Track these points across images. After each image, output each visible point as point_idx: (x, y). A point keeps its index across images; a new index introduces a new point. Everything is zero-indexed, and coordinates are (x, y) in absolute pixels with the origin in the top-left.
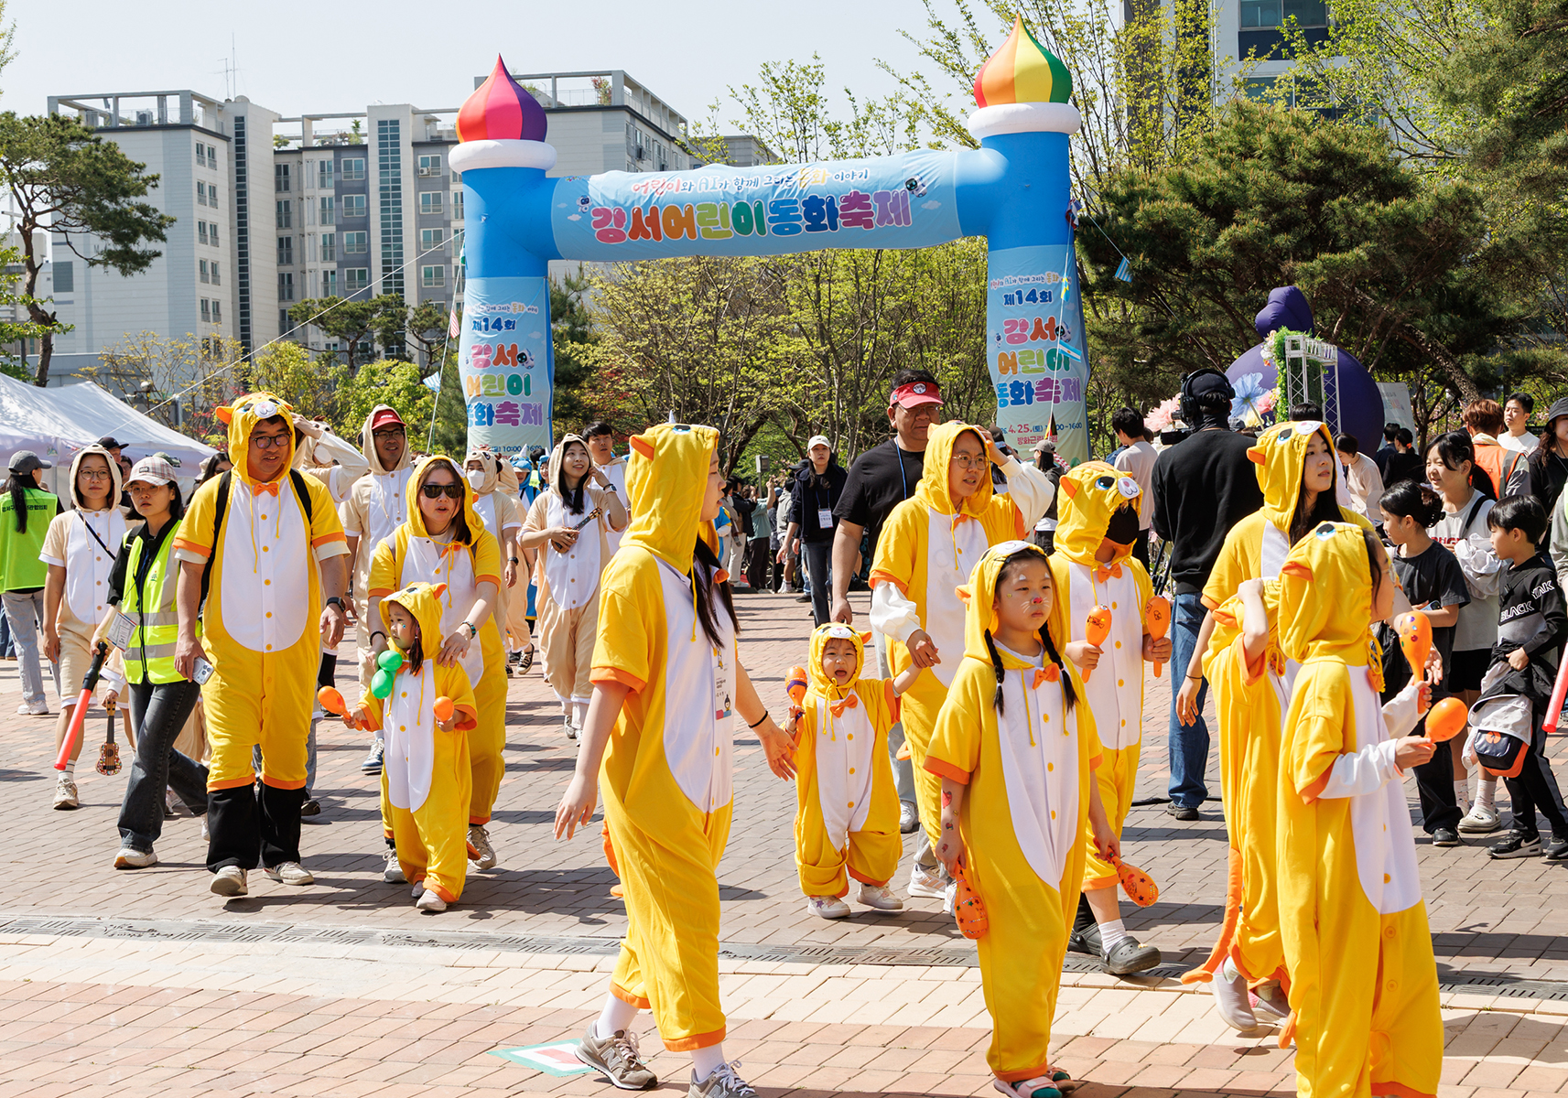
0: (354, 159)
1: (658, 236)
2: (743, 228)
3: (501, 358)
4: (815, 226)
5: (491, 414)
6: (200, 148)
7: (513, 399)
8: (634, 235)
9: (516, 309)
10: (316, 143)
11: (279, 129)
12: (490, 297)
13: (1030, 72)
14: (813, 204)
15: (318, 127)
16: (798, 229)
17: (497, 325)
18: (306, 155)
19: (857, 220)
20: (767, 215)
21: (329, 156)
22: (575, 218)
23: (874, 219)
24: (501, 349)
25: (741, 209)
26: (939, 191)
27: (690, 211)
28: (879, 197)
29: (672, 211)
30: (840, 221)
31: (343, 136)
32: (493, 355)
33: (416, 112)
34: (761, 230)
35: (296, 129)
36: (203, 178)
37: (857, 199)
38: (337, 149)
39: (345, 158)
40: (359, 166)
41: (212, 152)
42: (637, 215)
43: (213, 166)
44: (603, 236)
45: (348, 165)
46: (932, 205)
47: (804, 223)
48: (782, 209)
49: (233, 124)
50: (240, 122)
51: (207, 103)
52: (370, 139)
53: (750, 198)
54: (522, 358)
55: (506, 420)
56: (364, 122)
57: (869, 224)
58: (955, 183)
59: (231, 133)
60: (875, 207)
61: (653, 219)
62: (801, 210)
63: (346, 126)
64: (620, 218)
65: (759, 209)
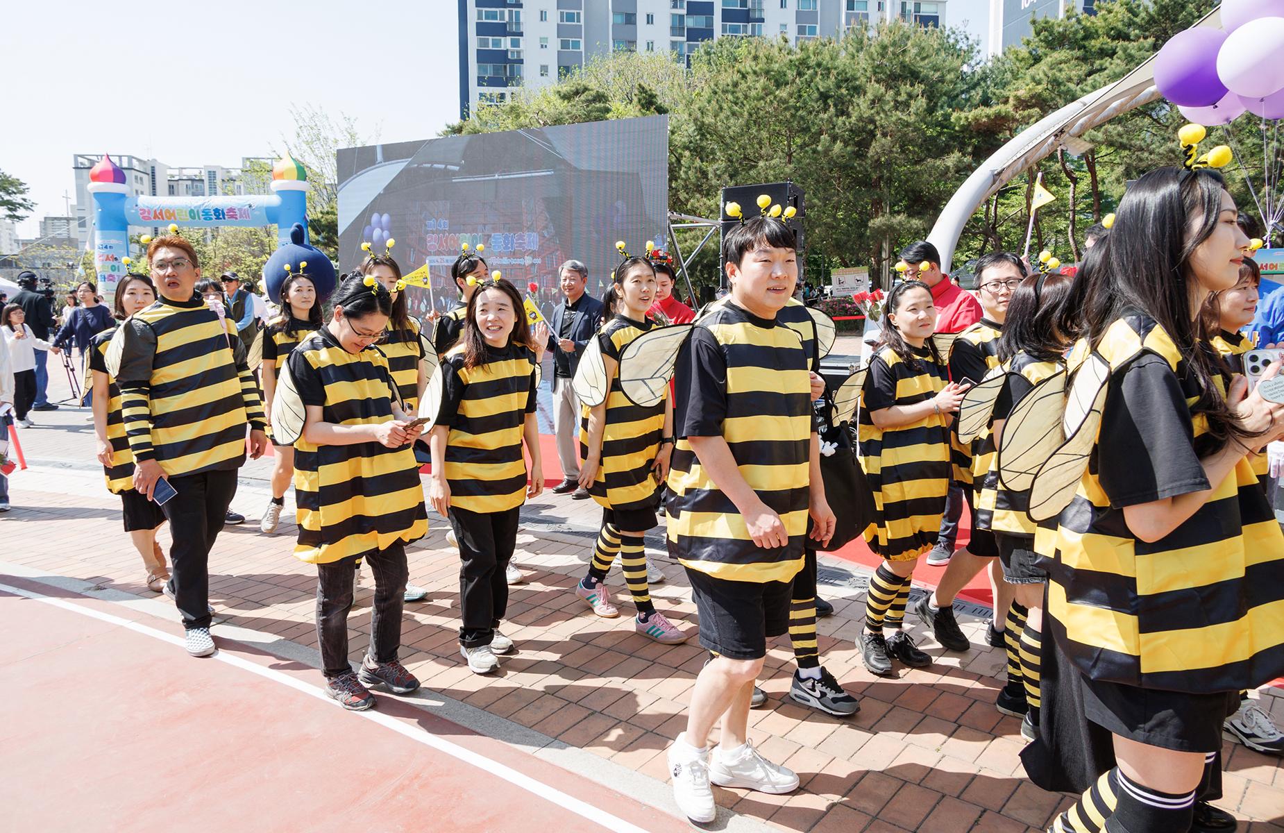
0: (199, 184)
1: (163, 219)
2: (193, 218)
3: (108, 259)
4: (218, 218)
5: (105, 278)
6: (136, 178)
7: (113, 273)
8: (155, 218)
9: (113, 242)
10: (184, 178)
11: (169, 172)
12: (103, 237)
13: (289, 170)
14: (216, 211)
15: (185, 172)
16: (211, 219)
17: (106, 247)
18: (180, 182)
19: (232, 217)
20: (201, 214)
21: (190, 182)
22: (133, 211)
23: (238, 217)
24: (108, 256)
25: (191, 211)
26: (259, 208)
27: (174, 211)
28: (239, 209)
29: (167, 211)
30: (226, 217)
31: (195, 176)
32: (105, 258)
33: (222, 169)
34: (199, 219)
35: (176, 172)
36: (137, 188)
37: (231, 210)
38: (193, 180)
39: (195, 183)
40: (201, 187)
41: (141, 179)
42: (155, 212)
43: (142, 184)
44: (144, 218)
45: (197, 186)
46: (257, 213)
47: (214, 217)
48: (206, 213)
49: (150, 169)
50: (153, 168)
51: (139, 160)
52: (205, 178)
53: (195, 207)
54: (116, 259)
55: (111, 280)
56: (203, 171)
57: (236, 218)
58: (265, 205)
59: (150, 172)
60: (238, 213)
61: (161, 213)
62: (213, 213)
63: (197, 172)
64: (149, 212)
65: (198, 212)
